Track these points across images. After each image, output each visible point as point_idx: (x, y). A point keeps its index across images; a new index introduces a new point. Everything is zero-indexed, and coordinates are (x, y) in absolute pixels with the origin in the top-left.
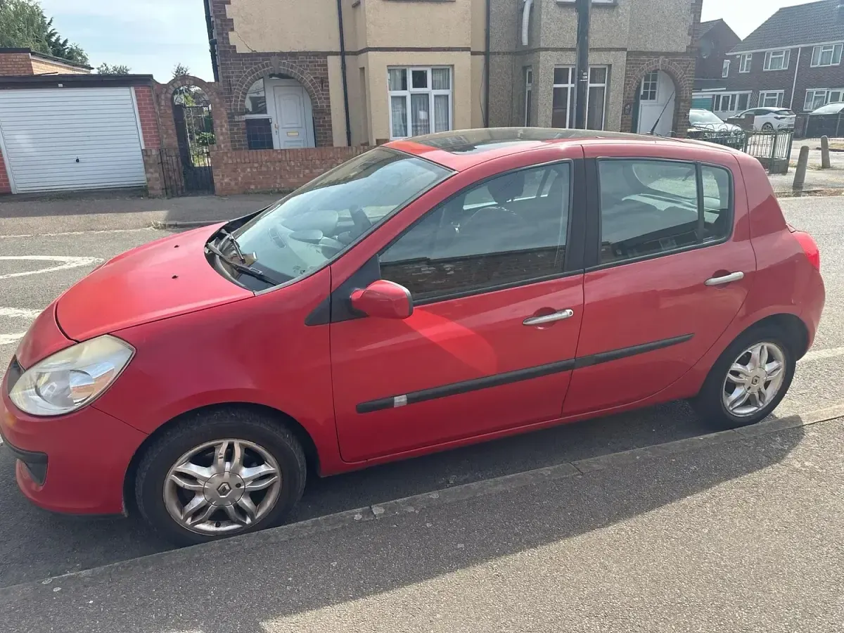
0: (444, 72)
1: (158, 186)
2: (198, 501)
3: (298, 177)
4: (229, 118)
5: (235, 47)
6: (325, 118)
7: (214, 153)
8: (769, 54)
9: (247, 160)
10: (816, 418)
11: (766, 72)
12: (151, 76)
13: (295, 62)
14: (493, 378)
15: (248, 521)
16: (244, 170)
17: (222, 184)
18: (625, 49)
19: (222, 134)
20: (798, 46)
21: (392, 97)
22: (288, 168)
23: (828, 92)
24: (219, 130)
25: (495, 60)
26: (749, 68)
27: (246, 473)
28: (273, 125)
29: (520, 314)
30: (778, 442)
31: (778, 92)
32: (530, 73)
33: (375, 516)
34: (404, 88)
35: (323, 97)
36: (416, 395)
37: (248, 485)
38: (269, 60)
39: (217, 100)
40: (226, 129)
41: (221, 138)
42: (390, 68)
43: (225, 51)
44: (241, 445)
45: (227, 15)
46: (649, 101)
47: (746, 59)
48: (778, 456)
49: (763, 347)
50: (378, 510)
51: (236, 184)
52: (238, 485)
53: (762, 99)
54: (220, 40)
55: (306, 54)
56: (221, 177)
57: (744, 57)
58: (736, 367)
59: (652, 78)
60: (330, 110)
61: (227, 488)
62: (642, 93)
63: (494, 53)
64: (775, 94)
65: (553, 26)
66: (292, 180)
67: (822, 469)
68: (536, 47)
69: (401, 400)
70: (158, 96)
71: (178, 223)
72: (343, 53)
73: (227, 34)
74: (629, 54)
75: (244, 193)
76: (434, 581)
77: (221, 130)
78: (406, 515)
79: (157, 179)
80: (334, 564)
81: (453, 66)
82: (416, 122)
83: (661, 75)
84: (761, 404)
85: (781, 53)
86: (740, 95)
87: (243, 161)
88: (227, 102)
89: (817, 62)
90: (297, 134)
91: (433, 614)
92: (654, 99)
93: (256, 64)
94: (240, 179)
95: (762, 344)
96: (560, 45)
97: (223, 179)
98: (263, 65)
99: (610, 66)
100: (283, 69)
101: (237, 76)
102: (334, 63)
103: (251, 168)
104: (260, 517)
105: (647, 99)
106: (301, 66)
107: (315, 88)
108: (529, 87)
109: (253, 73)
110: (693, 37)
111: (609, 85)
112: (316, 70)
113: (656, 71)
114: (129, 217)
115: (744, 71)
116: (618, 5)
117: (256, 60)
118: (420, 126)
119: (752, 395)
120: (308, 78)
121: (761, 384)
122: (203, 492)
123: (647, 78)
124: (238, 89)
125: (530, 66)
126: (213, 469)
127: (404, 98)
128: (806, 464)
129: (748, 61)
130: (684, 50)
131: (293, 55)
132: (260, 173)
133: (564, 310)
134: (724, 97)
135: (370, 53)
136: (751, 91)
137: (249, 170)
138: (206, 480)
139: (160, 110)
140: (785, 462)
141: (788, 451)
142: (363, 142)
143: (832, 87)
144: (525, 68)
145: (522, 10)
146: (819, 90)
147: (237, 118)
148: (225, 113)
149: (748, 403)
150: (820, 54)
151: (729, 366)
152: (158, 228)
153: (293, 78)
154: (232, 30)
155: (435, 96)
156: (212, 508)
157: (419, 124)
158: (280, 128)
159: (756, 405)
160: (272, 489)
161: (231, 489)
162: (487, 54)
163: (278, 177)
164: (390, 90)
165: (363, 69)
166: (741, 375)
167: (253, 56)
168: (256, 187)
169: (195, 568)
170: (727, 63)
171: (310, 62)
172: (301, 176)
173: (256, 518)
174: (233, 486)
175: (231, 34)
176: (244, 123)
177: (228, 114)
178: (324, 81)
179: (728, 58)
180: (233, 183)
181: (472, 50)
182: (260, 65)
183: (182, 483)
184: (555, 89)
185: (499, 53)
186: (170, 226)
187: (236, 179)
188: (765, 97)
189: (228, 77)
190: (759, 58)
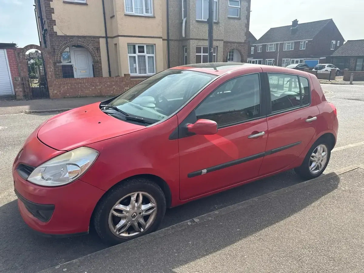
0: (151, 47)
1: (21, 94)
2: (122, 222)
3: (89, 90)
4: (53, 64)
5: (56, 32)
6: (99, 65)
7: (49, 79)
8: (268, 45)
9: (65, 83)
10: (340, 173)
11: (268, 52)
12: (15, 44)
13: (85, 40)
14: (237, 161)
15: (142, 230)
16: (64, 87)
17: (53, 94)
18: (223, 40)
19: (50, 71)
20: (278, 42)
21: (130, 57)
22: (84, 86)
23: (290, 60)
24: (49, 70)
25: (172, 43)
26: (261, 50)
27: (144, 207)
28: (74, 68)
29: (246, 134)
30: (332, 182)
31: (272, 60)
32: (186, 49)
33: (196, 222)
34: (135, 52)
35: (98, 56)
36: (210, 169)
37: (144, 213)
38: (73, 39)
39: (48, 56)
40: (53, 69)
41: (50, 73)
42: (128, 44)
43: (52, 34)
44: (142, 195)
45: (53, 18)
46: (231, 61)
47: (260, 47)
48: (335, 187)
49: (321, 146)
50: (196, 220)
51: (60, 94)
52: (140, 213)
53: (267, 62)
54: (49, 29)
55: (90, 37)
56: (53, 90)
57: (259, 46)
58: (313, 154)
59: (232, 52)
60: (101, 62)
61: (136, 214)
62: (228, 58)
63: (171, 40)
64: (271, 61)
65: (195, 30)
66: (86, 92)
67: (352, 189)
68: (188, 38)
69: (204, 171)
70: (18, 54)
71: (37, 111)
72: (106, 37)
73: (53, 27)
74: (224, 42)
75: (64, 98)
76: (236, 244)
77: (50, 69)
78: (209, 221)
79: (21, 91)
80: (190, 243)
81: (155, 44)
82: (140, 67)
83: (235, 51)
84: (320, 169)
85: (272, 45)
86: (259, 61)
87: (63, 83)
88: (53, 57)
89: (285, 49)
90: (85, 72)
91: (243, 256)
92: (233, 60)
93: (67, 40)
94: (62, 91)
95: (321, 145)
96: (198, 38)
97: (54, 92)
98: (70, 41)
99: (217, 47)
100: (79, 43)
101: (57, 46)
102: (102, 42)
103: (67, 86)
104: (147, 228)
105: (230, 60)
106: (87, 42)
107: (94, 52)
108: (186, 54)
109: (65, 44)
110: (247, 37)
111: (217, 54)
112: (94, 44)
113: (233, 49)
114: (10, 109)
115: (259, 52)
116: (219, 23)
117: (66, 39)
118: (142, 69)
119: (318, 166)
120: (91, 47)
121: (320, 161)
122: (125, 218)
123: (230, 53)
124: (58, 51)
125: (186, 46)
126: (130, 206)
127: (135, 57)
128: (346, 188)
129: (261, 48)
130: (244, 41)
131: (84, 37)
132: (71, 88)
133: (261, 132)
134: (253, 61)
135: (120, 38)
136: (262, 59)
137: (66, 87)
138: (127, 212)
139: (20, 60)
140: (338, 188)
141: (338, 184)
142: (117, 75)
143: (291, 58)
144: (183, 47)
145: (182, 23)
146: (288, 59)
147: (57, 64)
148: (52, 62)
149: (316, 169)
150: (286, 45)
151: (311, 154)
152: (27, 113)
153: (83, 47)
154: (55, 25)
155: (148, 57)
156: (128, 225)
157: (141, 68)
158: (77, 70)
159: (319, 169)
160: (152, 214)
161: (137, 215)
162: (168, 40)
163: (80, 90)
164: (128, 53)
165: (116, 44)
166: (314, 158)
167: (65, 37)
168: (69, 95)
169: (128, 252)
170: (253, 48)
171: (92, 40)
172: (91, 90)
173: (146, 228)
174: (138, 214)
175: (54, 27)
176: (61, 67)
177: (53, 62)
178: (98, 49)
179: (253, 46)
180: (58, 93)
181: (163, 38)
182: (68, 41)
183: (116, 214)
184: (196, 55)
185: (173, 40)
186: (33, 112)
187: (60, 91)
188: (268, 62)
189: (53, 46)
190: (264, 47)
